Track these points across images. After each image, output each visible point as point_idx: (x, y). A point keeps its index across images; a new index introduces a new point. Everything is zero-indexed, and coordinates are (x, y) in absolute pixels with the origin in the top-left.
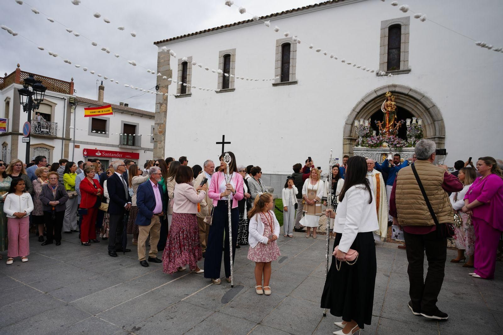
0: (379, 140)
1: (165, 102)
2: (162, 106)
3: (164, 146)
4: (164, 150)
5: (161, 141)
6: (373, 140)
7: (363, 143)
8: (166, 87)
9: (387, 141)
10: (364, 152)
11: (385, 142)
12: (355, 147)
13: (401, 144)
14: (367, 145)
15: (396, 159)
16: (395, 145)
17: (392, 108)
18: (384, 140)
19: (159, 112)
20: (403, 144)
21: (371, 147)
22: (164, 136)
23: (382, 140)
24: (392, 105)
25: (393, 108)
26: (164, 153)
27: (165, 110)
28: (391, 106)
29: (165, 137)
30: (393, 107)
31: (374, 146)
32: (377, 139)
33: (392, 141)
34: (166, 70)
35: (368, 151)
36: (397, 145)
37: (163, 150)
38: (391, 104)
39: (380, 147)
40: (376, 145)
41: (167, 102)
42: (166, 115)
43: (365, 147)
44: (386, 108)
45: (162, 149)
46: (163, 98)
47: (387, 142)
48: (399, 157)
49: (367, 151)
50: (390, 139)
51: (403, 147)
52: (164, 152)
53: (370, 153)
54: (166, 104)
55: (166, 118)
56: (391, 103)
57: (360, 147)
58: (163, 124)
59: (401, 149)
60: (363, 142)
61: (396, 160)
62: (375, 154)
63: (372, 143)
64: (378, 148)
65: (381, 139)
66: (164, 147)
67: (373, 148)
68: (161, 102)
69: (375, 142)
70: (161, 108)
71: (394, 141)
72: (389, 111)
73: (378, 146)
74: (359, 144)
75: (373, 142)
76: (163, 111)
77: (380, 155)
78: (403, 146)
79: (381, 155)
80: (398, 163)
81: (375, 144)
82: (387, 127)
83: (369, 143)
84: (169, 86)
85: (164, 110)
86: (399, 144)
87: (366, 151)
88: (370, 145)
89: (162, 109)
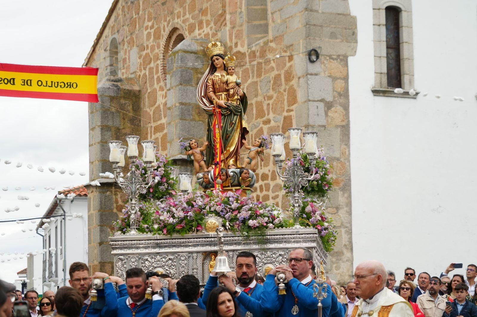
0: (193, 206)
1: (341, 101)
2: (333, 109)
3: (350, 223)
4: (351, 233)
5: (337, 208)
6: (174, 209)
7: (145, 221)
8: (341, 60)
9: (219, 208)
10: (147, 251)
11: (211, 212)
12: (118, 235)
13: (260, 219)
14: (156, 226)
15: (244, 267)
16: (244, 221)
17: (229, 96)
18: (208, 207)
19: (324, 126)
20: (266, 219)
21: (169, 232)
22: (346, 195)
23: (201, 209)
24: (230, 85)
25: (233, 95)
26: (351, 242)
27: (344, 123)
28: (228, 91)
29: (350, 196)
30: (232, 92)
31: (178, 228)
32: (185, 205)
33: (234, 210)
34: (339, 14)
35: (160, 247)
36: (251, 221)
37: (346, 232)
38: (227, 83)
39: (198, 231)
40: (183, 225)
41: (349, 102)
42: (349, 138)
43: (150, 235)
44: (212, 94)
45: (343, 230)
46: (334, 88)
47: (217, 214)
48: (252, 259)
49: (158, 246)
50: (227, 202)
51: (267, 227)
52: (351, 238)
53: (167, 253)
54: (346, 107)
55: (348, 145)
56: (227, 77)
57: (133, 233)
58: (338, 159)
59: (263, 235)
60: (144, 215)
61: (245, 269)
62: (185, 254)
63: (171, 220)
64: (190, 235)
65: (200, 203)
66: (348, 225)
67: (175, 235)
68: (329, 99)
69: (182, 214)
70: (329, 114)
71: (239, 209)
72: (220, 107)
73: (190, 229)
74: (129, 225)
75: (173, 217)
76: (337, 126)
77: (200, 258)
78: (267, 223)
79: (204, 259)
80: (251, 281)
81: (181, 220)
82: (218, 160)
83: (161, 218)
84: (350, 59)
85: (338, 122)
86: (255, 219)
87: (154, 248)
88: (165, 226)
89: (333, 119)
